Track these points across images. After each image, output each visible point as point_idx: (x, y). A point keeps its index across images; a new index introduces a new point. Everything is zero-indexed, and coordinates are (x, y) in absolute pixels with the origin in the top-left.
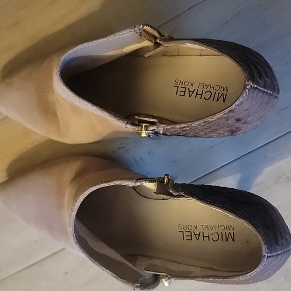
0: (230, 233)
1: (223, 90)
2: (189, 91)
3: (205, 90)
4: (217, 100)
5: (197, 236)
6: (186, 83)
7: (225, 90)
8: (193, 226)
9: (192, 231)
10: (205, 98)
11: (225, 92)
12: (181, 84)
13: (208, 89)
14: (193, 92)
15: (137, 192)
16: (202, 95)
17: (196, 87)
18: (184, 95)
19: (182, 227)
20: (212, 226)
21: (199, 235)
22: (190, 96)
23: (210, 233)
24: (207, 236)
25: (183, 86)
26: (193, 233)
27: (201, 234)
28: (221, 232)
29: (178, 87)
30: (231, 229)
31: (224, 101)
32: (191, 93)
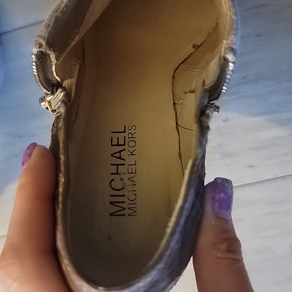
0: (124, 209)
5: (118, 155)
8: (134, 148)
9: (126, 147)
15: (179, 66)
19: (132, 132)
20: (135, 179)
21: (120, 158)
23: (124, 177)
24: (119, 172)
26: (123, 148)
27: (122, 162)
28: (126, 194)
30: (130, 212)
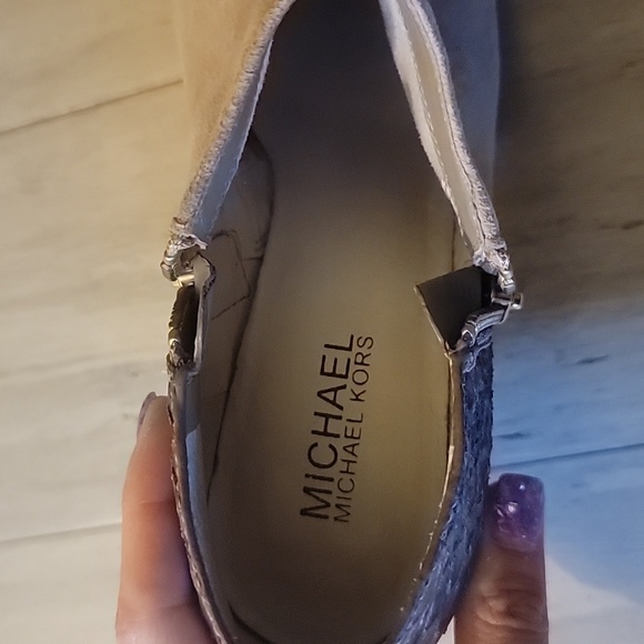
1: (338, 506)
2: (335, 390)
3: (339, 444)
4: (307, 490)
6: (360, 377)
7: (338, 513)
10: (316, 445)
11: (332, 512)
12: (359, 359)
13: (342, 455)
14: (333, 403)
16: (325, 433)
17: (351, 410)
18: (323, 373)
22: (319, 394)
25: (353, 367)
29: (350, 349)
31: (304, 512)
32: (330, 396)
